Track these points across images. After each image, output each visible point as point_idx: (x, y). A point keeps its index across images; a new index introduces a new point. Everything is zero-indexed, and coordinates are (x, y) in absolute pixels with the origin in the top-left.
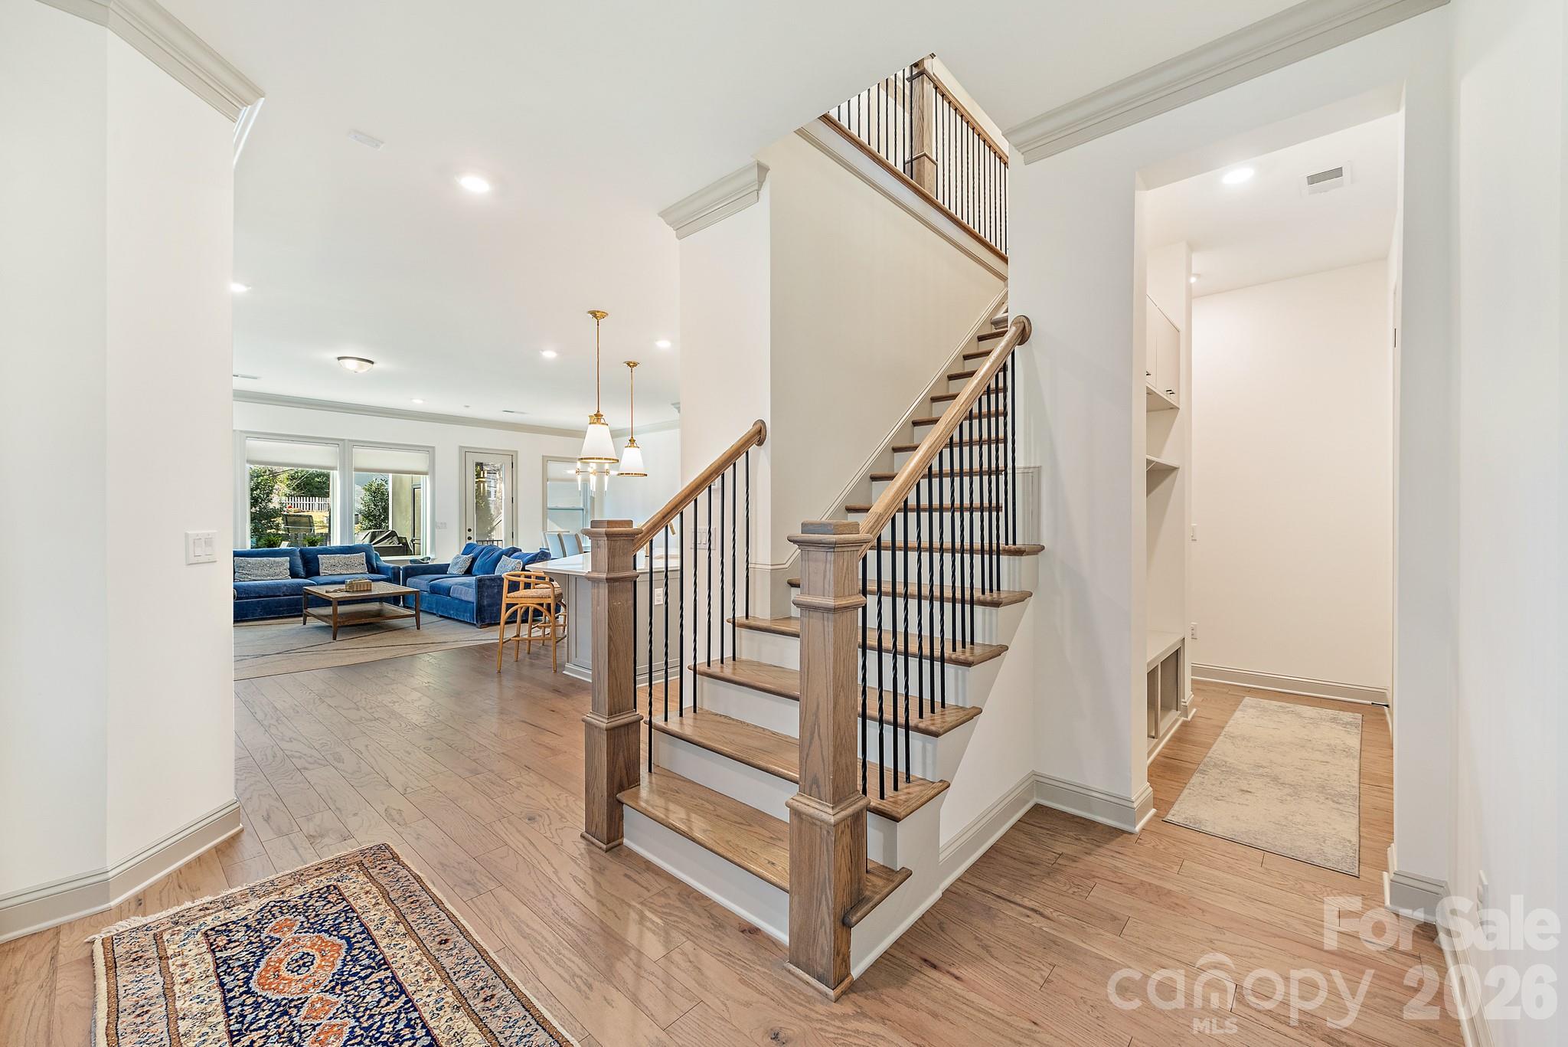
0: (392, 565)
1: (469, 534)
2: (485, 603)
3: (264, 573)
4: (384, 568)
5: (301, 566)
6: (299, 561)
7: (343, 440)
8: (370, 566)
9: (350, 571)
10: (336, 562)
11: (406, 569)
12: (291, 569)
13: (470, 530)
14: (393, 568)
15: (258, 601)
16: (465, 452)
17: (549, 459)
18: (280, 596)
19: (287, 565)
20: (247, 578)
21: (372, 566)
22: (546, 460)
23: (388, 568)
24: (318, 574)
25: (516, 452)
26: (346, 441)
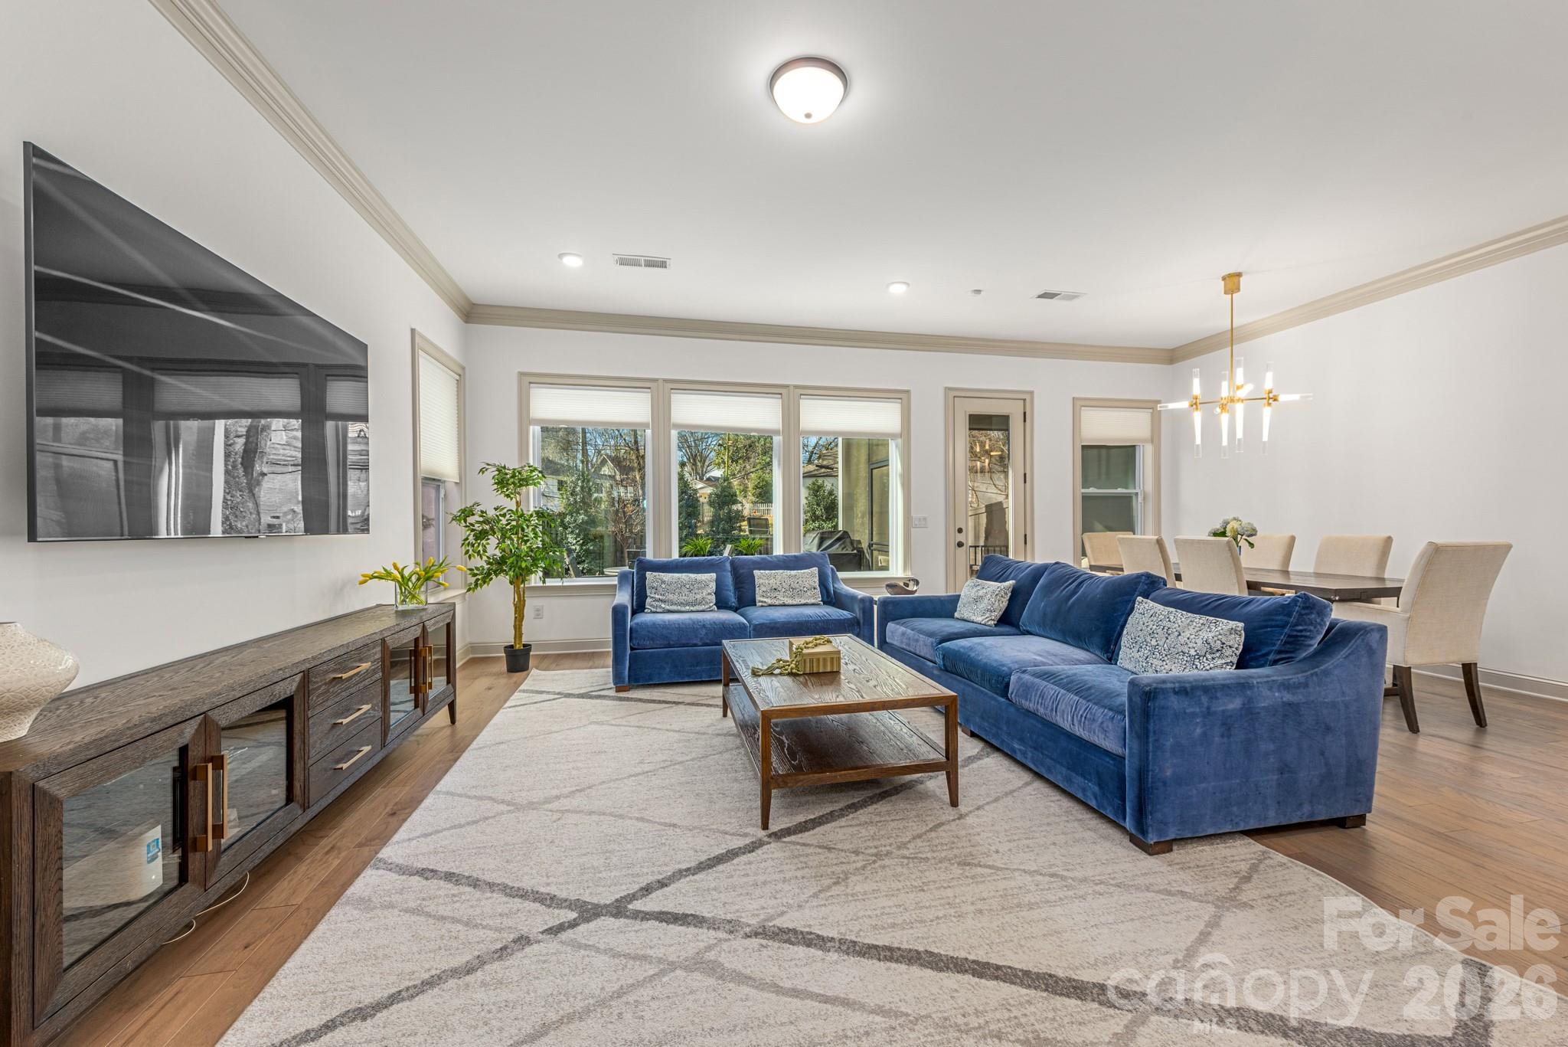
0: (861, 593)
1: (961, 538)
2: (1169, 773)
3: (683, 598)
4: (846, 596)
5: (732, 588)
6: (729, 579)
7: (787, 386)
8: (824, 591)
9: (797, 601)
10: (778, 583)
11: (884, 604)
12: (717, 593)
13: (960, 531)
14: (863, 600)
15: (668, 652)
16: (953, 395)
17: (1083, 403)
18: (696, 645)
19: (713, 586)
20: (660, 607)
21: (828, 591)
22: (1079, 404)
23: (853, 598)
24: (753, 603)
25: (1031, 393)
26: (792, 389)
